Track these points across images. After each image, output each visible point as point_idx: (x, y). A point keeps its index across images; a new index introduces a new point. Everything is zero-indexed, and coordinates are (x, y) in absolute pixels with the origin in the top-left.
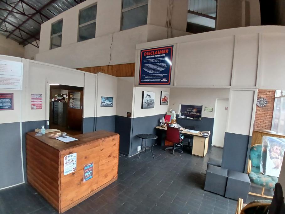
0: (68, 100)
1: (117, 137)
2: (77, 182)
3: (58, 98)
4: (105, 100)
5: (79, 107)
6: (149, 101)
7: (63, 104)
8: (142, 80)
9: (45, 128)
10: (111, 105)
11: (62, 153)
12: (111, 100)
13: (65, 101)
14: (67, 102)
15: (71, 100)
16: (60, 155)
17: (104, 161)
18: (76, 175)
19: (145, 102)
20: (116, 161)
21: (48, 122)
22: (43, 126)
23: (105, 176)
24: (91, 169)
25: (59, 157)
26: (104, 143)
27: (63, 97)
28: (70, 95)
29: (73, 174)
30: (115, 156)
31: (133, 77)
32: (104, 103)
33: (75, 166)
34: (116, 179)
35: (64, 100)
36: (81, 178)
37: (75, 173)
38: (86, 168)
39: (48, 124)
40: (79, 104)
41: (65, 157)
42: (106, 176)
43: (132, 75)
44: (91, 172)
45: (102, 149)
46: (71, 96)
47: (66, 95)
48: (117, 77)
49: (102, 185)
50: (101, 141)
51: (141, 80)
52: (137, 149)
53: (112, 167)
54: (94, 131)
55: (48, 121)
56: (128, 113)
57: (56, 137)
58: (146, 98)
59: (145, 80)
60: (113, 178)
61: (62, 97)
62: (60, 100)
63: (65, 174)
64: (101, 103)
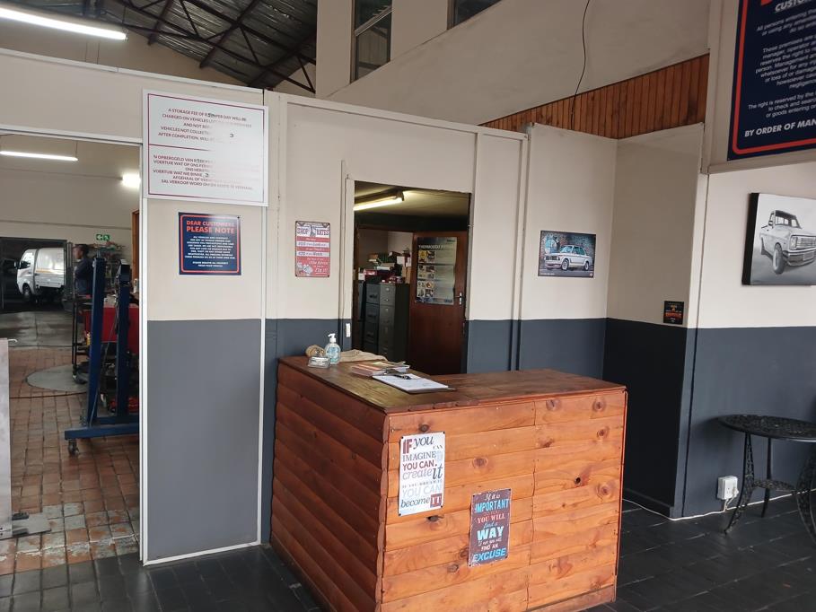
0: (412, 272)
1: (616, 400)
2: (444, 558)
3: (379, 268)
4: (559, 248)
5: (450, 296)
6: (790, 247)
7: (394, 288)
8: (747, 134)
9: (338, 342)
10: (586, 271)
11: (394, 420)
12: (587, 244)
13: (403, 279)
14: (408, 281)
15: (423, 273)
16: (386, 428)
17: (555, 499)
18: (442, 528)
19: (764, 252)
20: (610, 510)
21: (348, 326)
22: (333, 335)
23: (559, 565)
24: (499, 517)
25: (385, 438)
26: (555, 414)
27: (396, 265)
28: (420, 252)
29: (432, 518)
30: (604, 485)
31: (699, 126)
32: (554, 258)
33: (439, 487)
34: (608, 594)
35: (400, 275)
36: (462, 546)
37: (437, 516)
38: (479, 508)
39: (349, 334)
40: (452, 288)
41: (402, 441)
42: (563, 567)
43: (693, 113)
44: (500, 530)
45: (545, 439)
46: (423, 255)
47: (407, 255)
48: (615, 141)
49: (547, 601)
50: (541, 404)
51: (741, 133)
52: (716, 488)
53: (592, 536)
54: (509, 369)
55: (347, 321)
56: (668, 305)
57: (374, 373)
58: (771, 231)
59: (764, 131)
60: (595, 589)
61: (393, 265)
62: (383, 275)
63: (404, 511)
64: (541, 261)
